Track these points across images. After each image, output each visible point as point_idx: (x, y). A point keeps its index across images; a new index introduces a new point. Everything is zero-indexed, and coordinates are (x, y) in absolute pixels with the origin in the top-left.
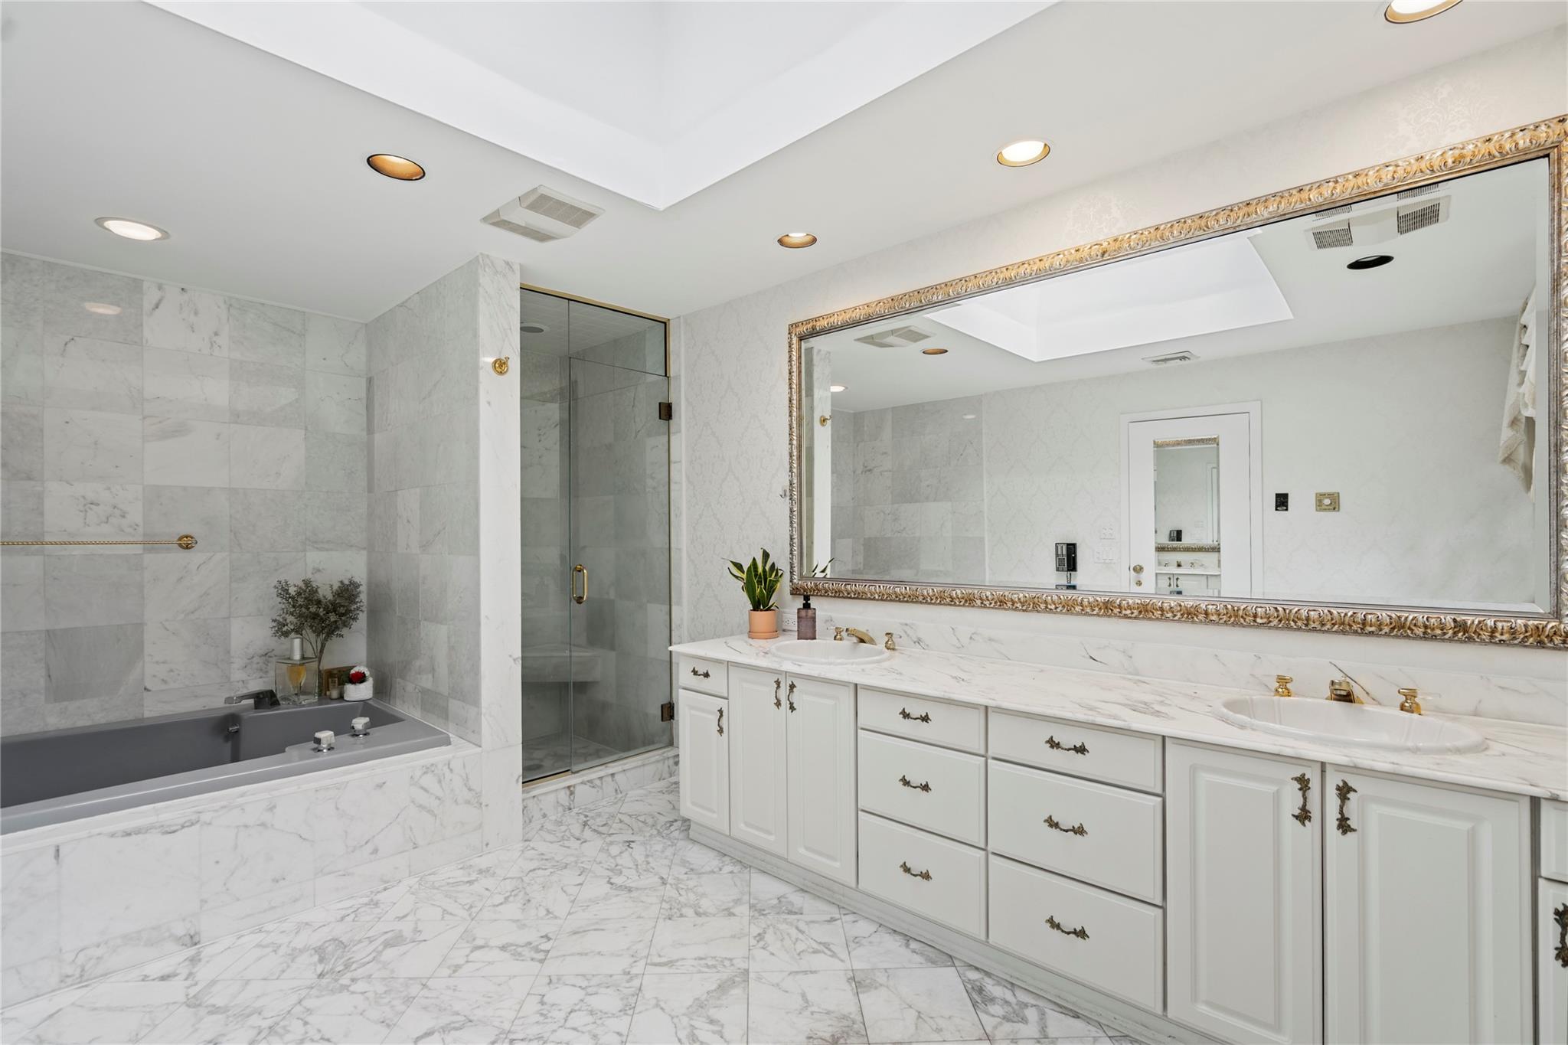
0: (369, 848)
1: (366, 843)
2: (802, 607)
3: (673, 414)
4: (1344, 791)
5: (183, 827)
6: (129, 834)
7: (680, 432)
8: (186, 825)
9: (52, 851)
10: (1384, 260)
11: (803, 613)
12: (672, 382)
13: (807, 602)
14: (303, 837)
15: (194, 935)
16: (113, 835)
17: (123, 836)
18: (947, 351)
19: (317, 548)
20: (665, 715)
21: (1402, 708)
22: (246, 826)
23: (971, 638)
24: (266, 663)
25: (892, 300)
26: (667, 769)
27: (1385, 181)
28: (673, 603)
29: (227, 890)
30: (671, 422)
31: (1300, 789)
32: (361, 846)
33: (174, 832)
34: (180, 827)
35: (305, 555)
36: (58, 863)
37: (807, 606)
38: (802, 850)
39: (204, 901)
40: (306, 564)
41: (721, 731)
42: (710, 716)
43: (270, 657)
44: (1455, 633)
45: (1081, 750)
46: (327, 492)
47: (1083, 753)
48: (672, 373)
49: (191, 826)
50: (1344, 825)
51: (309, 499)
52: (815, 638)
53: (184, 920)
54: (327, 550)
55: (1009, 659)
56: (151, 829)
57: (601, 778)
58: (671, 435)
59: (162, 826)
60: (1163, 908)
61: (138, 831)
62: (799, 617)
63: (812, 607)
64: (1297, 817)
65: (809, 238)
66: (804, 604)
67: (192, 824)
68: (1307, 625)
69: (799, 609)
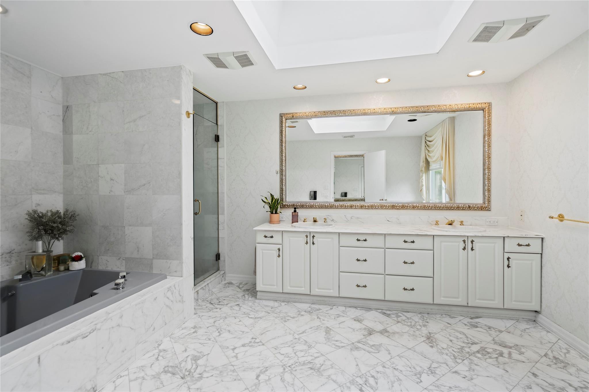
0: (152, 329)
1: (151, 326)
2: (293, 211)
3: (220, 140)
4: (472, 242)
5: (90, 333)
6: (69, 342)
7: (224, 147)
8: (91, 332)
9: (36, 360)
10: (415, 120)
11: (294, 214)
12: (219, 127)
13: (295, 210)
14: (132, 328)
15: (94, 387)
16: (63, 344)
17: (67, 344)
18: (296, 127)
19: (38, 193)
20: (217, 259)
21: (461, 225)
22: (113, 327)
23: (351, 218)
24: (11, 257)
25: (324, 112)
26: (221, 279)
27: (456, 108)
28: (219, 214)
29: (107, 360)
30: (219, 143)
31: (464, 243)
32: (150, 328)
33: (87, 336)
34: (89, 333)
35: (32, 196)
36: (39, 366)
37: (295, 211)
38: (317, 290)
39: (98, 369)
40: (32, 202)
41: (279, 256)
42: (274, 252)
43: (12, 253)
44: (468, 208)
45: (413, 242)
46: (43, 163)
47: (413, 243)
48: (219, 123)
49: (93, 332)
50: (472, 249)
51: (33, 166)
52: (298, 222)
53: (91, 381)
54: (43, 194)
55: (363, 223)
56: (78, 337)
57: (205, 286)
58: (219, 148)
59: (82, 335)
60: (433, 278)
61: (73, 340)
62: (292, 215)
63: (297, 211)
64: (463, 249)
65: (304, 87)
66: (294, 211)
67: (94, 331)
68: (440, 208)
69: (292, 212)
